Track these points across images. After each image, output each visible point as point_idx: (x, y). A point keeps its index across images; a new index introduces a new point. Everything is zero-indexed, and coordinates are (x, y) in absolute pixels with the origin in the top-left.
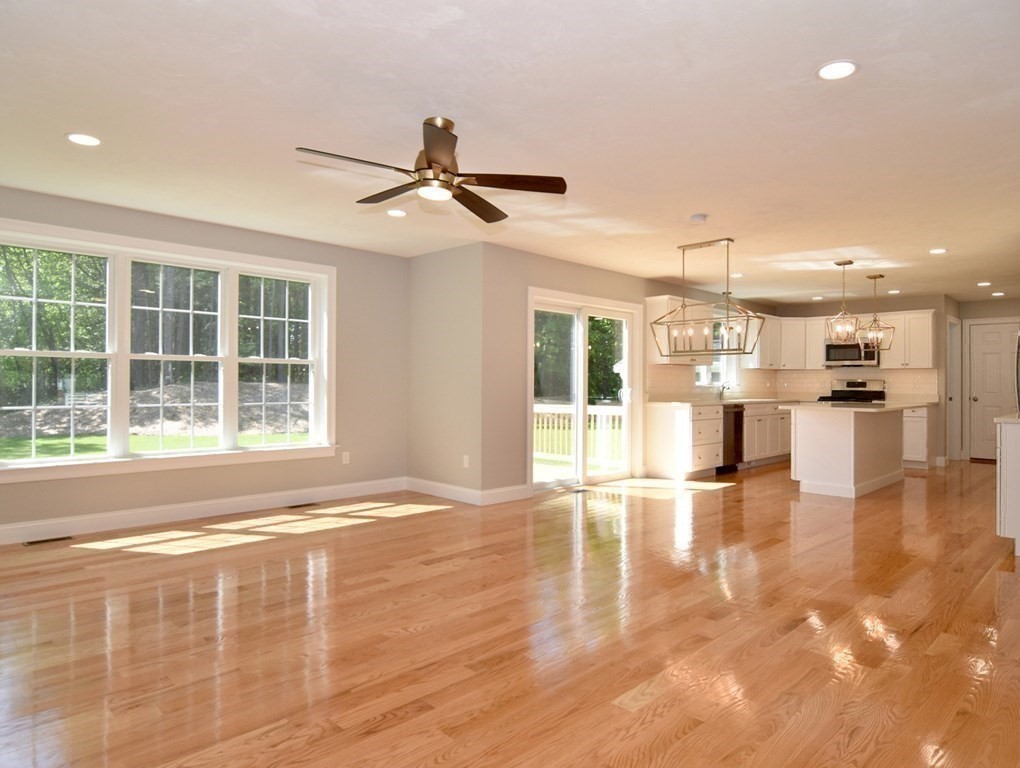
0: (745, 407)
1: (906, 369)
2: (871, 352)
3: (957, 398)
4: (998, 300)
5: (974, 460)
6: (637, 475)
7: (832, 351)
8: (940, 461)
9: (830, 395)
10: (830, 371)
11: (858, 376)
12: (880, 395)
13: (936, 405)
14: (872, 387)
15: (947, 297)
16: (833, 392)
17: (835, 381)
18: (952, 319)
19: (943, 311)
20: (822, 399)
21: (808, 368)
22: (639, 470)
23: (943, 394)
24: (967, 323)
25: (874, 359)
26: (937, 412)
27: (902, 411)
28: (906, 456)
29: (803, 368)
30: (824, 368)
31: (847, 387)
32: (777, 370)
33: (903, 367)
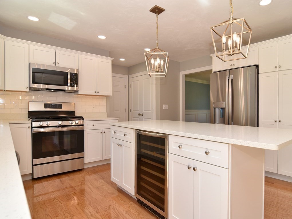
29: (3, 89)
30: (28, 90)
31: (45, 108)
33: (95, 94)
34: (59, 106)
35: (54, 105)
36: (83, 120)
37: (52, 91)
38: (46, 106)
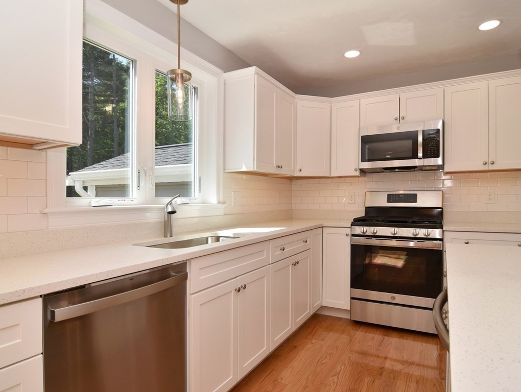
1: (488, 172)
9: (363, 214)
10: (366, 178)
14: (426, 201)
16: (369, 209)
21: (332, 175)
25: (437, 157)
29: (328, 175)
30: (358, 173)
31: (389, 201)
32: (291, 179)
33: (485, 168)
34: (413, 198)
35: (403, 197)
36: (442, 228)
37: (397, 170)
38: (391, 198)
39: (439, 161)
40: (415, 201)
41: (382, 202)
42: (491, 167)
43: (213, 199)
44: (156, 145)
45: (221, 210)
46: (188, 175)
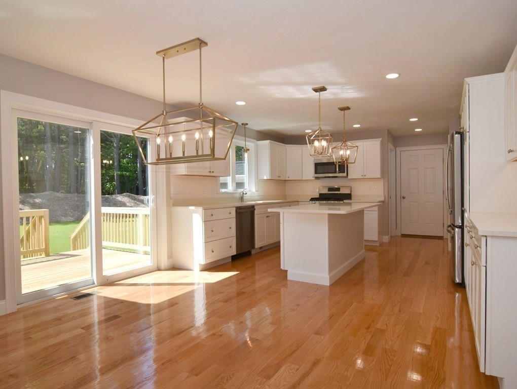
0: (256, 207)
1: (364, 179)
2: (342, 167)
3: (393, 198)
4: (419, 134)
5: (404, 236)
6: (163, 267)
7: (318, 167)
8: (386, 239)
9: (318, 197)
10: (318, 181)
11: (335, 184)
12: (348, 196)
13: (383, 202)
14: (344, 191)
15: (389, 131)
16: (320, 194)
17: (322, 187)
18: (391, 146)
19: (386, 140)
20: (312, 199)
21: (303, 179)
22: (164, 262)
23: (387, 195)
24: (398, 150)
25: (344, 172)
26: (383, 207)
27: (363, 210)
28: (366, 237)
29: (301, 179)
31: (329, 191)
32: (285, 180)
33: (362, 177)
34: (338, 189)
35: (334, 189)
37: (331, 177)
38: (329, 189)
39: (345, 174)
40: (339, 191)
41: (325, 191)
42: (365, 177)
43: (254, 190)
44: (236, 161)
45: (257, 194)
46: (244, 180)
